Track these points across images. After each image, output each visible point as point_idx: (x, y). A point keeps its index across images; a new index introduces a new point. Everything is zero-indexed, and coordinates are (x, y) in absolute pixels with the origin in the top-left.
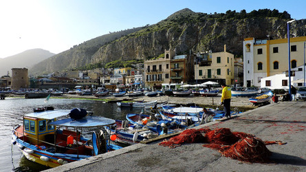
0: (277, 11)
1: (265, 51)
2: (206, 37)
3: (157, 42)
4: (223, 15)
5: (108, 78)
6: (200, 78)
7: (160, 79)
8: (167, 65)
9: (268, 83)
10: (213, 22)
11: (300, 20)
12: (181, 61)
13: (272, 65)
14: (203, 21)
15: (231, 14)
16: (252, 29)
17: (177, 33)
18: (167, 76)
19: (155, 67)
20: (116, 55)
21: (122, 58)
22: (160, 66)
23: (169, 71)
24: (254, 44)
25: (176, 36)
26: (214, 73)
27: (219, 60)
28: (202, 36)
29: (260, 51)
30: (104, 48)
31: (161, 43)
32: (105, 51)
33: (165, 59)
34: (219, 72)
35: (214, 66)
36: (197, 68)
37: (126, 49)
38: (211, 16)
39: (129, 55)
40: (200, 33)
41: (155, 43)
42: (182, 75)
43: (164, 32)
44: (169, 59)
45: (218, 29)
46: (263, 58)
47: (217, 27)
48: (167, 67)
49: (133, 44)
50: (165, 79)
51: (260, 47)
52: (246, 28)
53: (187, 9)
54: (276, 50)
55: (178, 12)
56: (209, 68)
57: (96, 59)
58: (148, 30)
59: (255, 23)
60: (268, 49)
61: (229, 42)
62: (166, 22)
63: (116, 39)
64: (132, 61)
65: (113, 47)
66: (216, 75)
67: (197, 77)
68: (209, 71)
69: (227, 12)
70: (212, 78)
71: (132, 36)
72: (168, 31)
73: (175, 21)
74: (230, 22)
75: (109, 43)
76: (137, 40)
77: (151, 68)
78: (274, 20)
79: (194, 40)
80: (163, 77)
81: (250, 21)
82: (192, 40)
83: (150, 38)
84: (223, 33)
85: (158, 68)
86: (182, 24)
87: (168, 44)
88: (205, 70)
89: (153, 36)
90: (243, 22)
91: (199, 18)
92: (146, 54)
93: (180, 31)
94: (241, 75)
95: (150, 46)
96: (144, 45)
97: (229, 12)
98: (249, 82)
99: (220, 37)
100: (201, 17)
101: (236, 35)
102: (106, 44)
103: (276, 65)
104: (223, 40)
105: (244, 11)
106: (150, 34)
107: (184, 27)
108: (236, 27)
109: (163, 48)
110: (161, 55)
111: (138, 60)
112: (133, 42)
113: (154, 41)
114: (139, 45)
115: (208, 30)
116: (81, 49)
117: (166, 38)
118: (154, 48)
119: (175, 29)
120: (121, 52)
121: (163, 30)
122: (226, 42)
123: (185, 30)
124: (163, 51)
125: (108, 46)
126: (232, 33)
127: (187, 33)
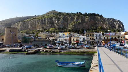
2: (72, 22)
3: (49, 22)
10: (74, 16)
14: (70, 15)
16: (91, 20)
17: (58, 19)
20: (25, 27)
21: (29, 29)
25: (58, 21)
28: (70, 22)
30: (18, 24)
31: (50, 23)
37: (31, 25)
39: (33, 28)
40: (69, 20)
41: (48, 23)
43: (52, 18)
45: (77, 19)
47: (76, 18)
49: (35, 23)
52: (89, 20)
55: (51, 11)
59: (92, 18)
61: (82, 25)
63: (24, 20)
64: (35, 31)
65: (24, 23)
71: (35, 19)
72: (54, 18)
74: (82, 17)
75: (22, 21)
76: (38, 21)
78: (99, 18)
79: (66, 23)
81: (90, 17)
83: (45, 20)
84: (80, 21)
86: (60, 16)
87: (54, 24)
90: (87, 17)
92: (42, 28)
93: (60, 19)
96: (42, 24)
99: (79, 23)
101: (84, 22)
102: (19, 21)
104: (80, 24)
107: (62, 17)
108: (84, 19)
109: (51, 26)
110: (51, 29)
111: (38, 31)
112: (35, 22)
113: (47, 22)
114: (39, 23)
115: (73, 19)
116: (2, 23)
117: (52, 21)
118: (47, 25)
119: (57, 17)
120: (29, 26)
121: (51, 18)
122: (81, 24)
123: (62, 18)
124: (51, 27)
125: (21, 23)
126: (83, 21)
127: (63, 20)
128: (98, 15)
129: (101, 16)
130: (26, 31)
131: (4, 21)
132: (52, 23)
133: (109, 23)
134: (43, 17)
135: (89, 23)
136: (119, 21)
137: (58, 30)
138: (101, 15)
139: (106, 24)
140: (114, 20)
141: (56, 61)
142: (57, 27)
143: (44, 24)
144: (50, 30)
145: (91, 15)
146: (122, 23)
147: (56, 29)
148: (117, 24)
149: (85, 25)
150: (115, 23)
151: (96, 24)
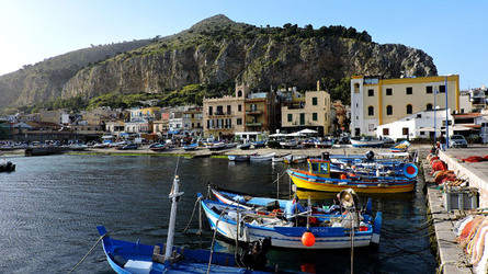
0: (355, 30)
1: (376, 92)
2: (257, 62)
3: (180, 65)
4: (280, 30)
5: (119, 123)
6: (290, 125)
7: (228, 125)
8: (240, 106)
9: (386, 132)
10: (266, 40)
11: (384, 46)
12: (260, 101)
13: (385, 110)
14: (252, 37)
15: (291, 30)
16: (321, 53)
17: (212, 54)
18: (239, 122)
19: (220, 108)
20: (108, 84)
21: (121, 91)
22: (229, 107)
23: (242, 114)
24: (364, 83)
25: (211, 59)
26: (308, 119)
27: (315, 101)
28: (250, 61)
29: (371, 93)
30: (86, 72)
31: (186, 68)
32: (89, 77)
33: (236, 98)
34: (315, 116)
35: (309, 109)
36: (285, 111)
37: (126, 75)
38: (262, 31)
39: (132, 85)
40: (247, 55)
41: (177, 68)
42: (262, 121)
43: (190, 51)
44: (243, 98)
45: (275, 51)
46: (374, 101)
47: (272, 48)
48: (240, 110)
49: (139, 68)
50: (237, 127)
51: (371, 88)
52: (314, 52)
53: (222, 17)
54: (389, 92)
55: (208, 19)
56: (302, 111)
57: (72, 90)
58: (165, 46)
59: (326, 45)
60: (381, 90)
61: (290, 70)
62: (192, 36)
63: (108, 57)
65: (104, 70)
66: (311, 120)
67: (285, 123)
68: (302, 116)
69: (285, 26)
70: (306, 124)
71: (137, 54)
72: (198, 49)
73: (207, 34)
74: (291, 42)
75: (96, 64)
76: (146, 61)
77: (214, 110)
78: (351, 43)
79: (237, 66)
80: (234, 122)
81: (319, 42)
82: (235, 65)
83: (168, 58)
84: (282, 57)
85: (225, 110)
86: (218, 40)
87: (197, 70)
88: (296, 114)
89: (173, 57)
90: (308, 43)
91: (244, 33)
93: (216, 51)
94: (347, 122)
95: (168, 72)
96: (159, 71)
97: (288, 26)
98: (358, 131)
99: (277, 64)
100: (248, 30)
101: (300, 61)
102: (90, 65)
103: (390, 110)
105: (310, 26)
106: (168, 54)
107: (223, 46)
108: (299, 50)
109: (189, 77)
110: (187, 88)
111: (148, 94)
112: (139, 64)
114: (149, 69)
115: (258, 52)
116: (41, 71)
117: (193, 59)
118: (175, 76)
119: (208, 46)
120: (118, 79)
121: (189, 49)
122: (286, 70)
123: (223, 49)
124: (189, 81)
125: (93, 69)
126: (294, 57)
127: (228, 55)
128: (352, 32)
130: (108, 96)
131: (48, 62)
132: (191, 68)
133: (384, 62)
135: (315, 64)
136: (420, 53)
137: (208, 92)
138: (365, 32)
139: (374, 66)
140: (402, 50)
142: (207, 81)
143: (166, 71)
144: (182, 92)
145: (325, 31)
146: (431, 59)
147: (202, 88)
148: (411, 65)
149: (302, 70)
150: (405, 62)
151: (340, 66)
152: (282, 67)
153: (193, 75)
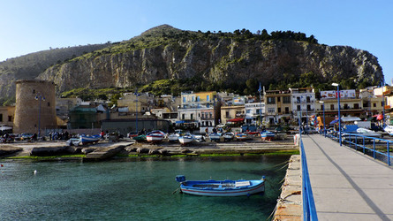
2: (223, 61)
3: (150, 62)
10: (228, 41)
11: (335, 47)
14: (215, 39)
16: (279, 53)
17: (180, 52)
20: (78, 79)
21: (91, 86)
25: (179, 57)
28: (216, 58)
30: (56, 69)
31: (154, 65)
32: (60, 73)
37: (97, 71)
39: (102, 80)
40: (213, 54)
41: (147, 65)
43: (158, 50)
47: (235, 48)
49: (109, 65)
52: (273, 52)
55: (155, 28)
59: (283, 46)
61: (253, 67)
63: (74, 56)
64: (109, 90)
65: (75, 66)
71: (107, 52)
72: (165, 49)
74: (252, 43)
75: (66, 61)
76: (116, 59)
78: (305, 45)
79: (203, 63)
81: (277, 43)
82: (201, 63)
83: (137, 56)
84: (245, 56)
86: (184, 41)
87: (166, 67)
89: (143, 55)
90: (267, 44)
92: (131, 79)
93: (184, 50)
95: (138, 69)
96: (129, 67)
101: (260, 58)
102: (59, 62)
106: (138, 52)
107: (189, 46)
108: (260, 50)
109: (158, 73)
110: (158, 83)
111: (119, 88)
112: (108, 61)
113: (144, 62)
114: (119, 66)
115: (223, 51)
116: (6, 68)
117: (161, 58)
119: (174, 47)
120: (89, 75)
121: (157, 48)
122: (250, 67)
123: (190, 49)
124: (159, 76)
125: (64, 66)
126: (256, 56)
127: (194, 54)
128: (301, 36)
129: (312, 40)
130: (80, 90)
131: (12, 61)
132: (159, 66)
133: (336, 61)
134: (133, 46)
135: (275, 62)
136: (366, 53)
137: (181, 86)
138: (312, 37)
139: (328, 64)
140: (350, 51)
141: (180, 179)
142: (176, 76)
143: (136, 68)
144: (154, 86)
145: (279, 36)
146: (376, 58)
147: (173, 83)
148: (360, 63)
149: (264, 68)
150: (354, 61)
151: (296, 64)
152: (246, 64)
153: (161, 72)
